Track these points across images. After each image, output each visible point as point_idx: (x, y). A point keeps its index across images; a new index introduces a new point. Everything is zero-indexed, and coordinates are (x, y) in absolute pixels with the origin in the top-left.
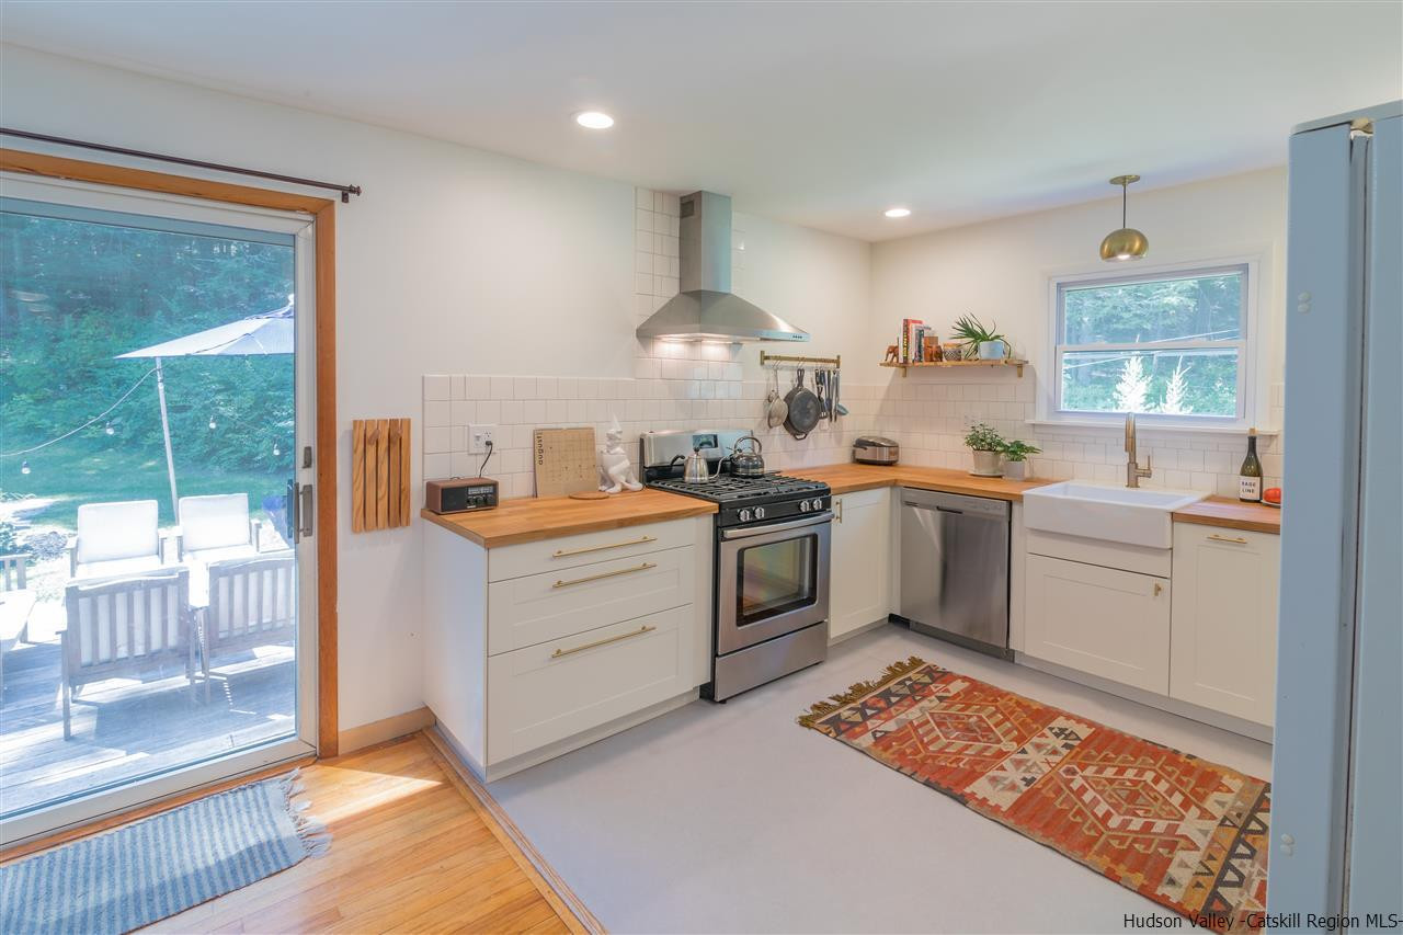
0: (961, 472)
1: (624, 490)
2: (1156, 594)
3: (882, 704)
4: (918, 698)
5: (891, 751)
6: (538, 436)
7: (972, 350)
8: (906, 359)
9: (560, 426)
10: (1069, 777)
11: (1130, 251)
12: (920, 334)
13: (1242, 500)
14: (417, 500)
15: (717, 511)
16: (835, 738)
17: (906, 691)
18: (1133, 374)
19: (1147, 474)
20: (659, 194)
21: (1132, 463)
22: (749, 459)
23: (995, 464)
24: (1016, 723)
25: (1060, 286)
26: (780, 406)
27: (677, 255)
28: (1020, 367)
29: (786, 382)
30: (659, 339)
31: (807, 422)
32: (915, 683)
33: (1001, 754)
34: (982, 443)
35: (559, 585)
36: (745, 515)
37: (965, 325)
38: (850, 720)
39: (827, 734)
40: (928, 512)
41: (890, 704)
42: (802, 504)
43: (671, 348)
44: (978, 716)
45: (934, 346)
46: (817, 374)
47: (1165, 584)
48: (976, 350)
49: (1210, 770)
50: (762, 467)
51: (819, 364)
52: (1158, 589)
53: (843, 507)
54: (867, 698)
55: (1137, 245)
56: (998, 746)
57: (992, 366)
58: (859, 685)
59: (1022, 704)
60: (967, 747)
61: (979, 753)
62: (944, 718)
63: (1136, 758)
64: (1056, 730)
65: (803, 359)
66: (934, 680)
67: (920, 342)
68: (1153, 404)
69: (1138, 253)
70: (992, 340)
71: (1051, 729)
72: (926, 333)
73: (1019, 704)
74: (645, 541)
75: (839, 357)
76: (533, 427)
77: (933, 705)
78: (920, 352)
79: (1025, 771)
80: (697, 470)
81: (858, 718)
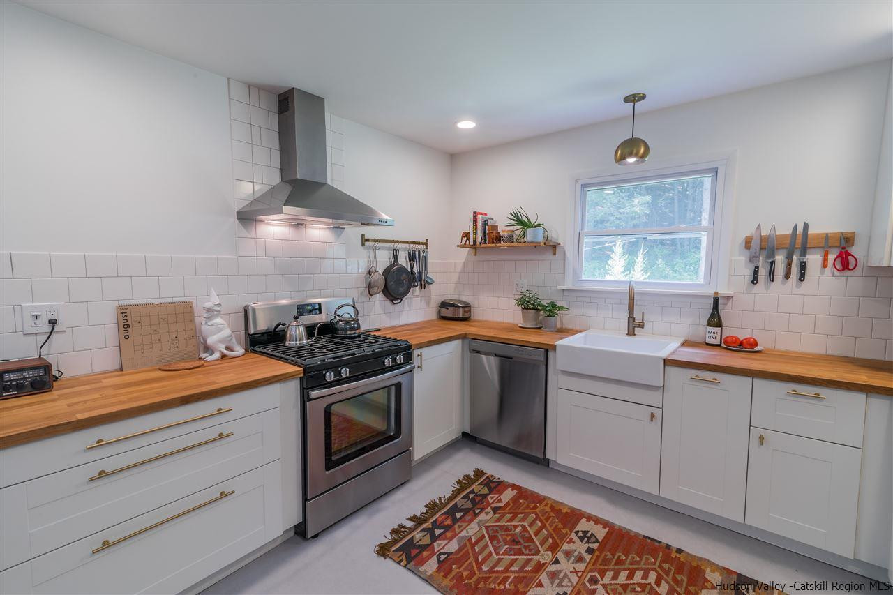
0: (514, 324)
1: (224, 356)
2: (652, 420)
3: (448, 522)
4: (477, 511)
5: (451, 576)
6: (124, 314)
7: (521, 235)
8: (475, 241)
9: (149, 301)
10: (593, 587)
11: (636, 155)
12: (485, 223)
13: (707, 344)
15: (302, 375)
16: (405, 566)
17: (468, 505)
18: (618, 254)
19: (641, 326)
20: (256, 88)
21: (631, 318)
22: (347, 322)
23: (537, 319)
24: (550, 529)
25: (583, 186)
26: (378, 277)
27: (277, 147)
28: (554, 247)
29: (383, 260)
30: (262, 221)
31: (401, 290)
32: (477, 495)
33: (540, 567)
34: (528, 304)
35: (102, 474)
36: (330, 376)
37: (516, 216)
38: (421, 543)
39: (399, 563)
40: (492, 359)
41: (455, 521)
42: (386, 360)
43: (274, 229)
44: (522, 525)
45: (495, 232)
46: (409, 253)
47: (658, 412)
48: (524, 235)
49: (694, 564)
50: (359, 328)
51: (411, 246)
52: (653, 416)
53: (423, 359)
54: (437, 516)
55: (642, 150)
56: (535, 558)
57: (535, 247)
58: (434, 502)
59: (556, 508)
60: (513, 562)
61: (522, 570)
62: (497, 531)
63: (641, 557)
64: (580, 534)
65: (398, 242)
66: (491, 491)
67: (485, 229)
68: (628, 272)
69: (643, 157)
70: (535, 227)
71: (577, 533)
72: (490, 222)
73: (552, 508)
74: (220, 412)
75: (427, 240)
76: (116, 304)
77: (489, 517)
78: (485, 236)
79: (558, 586)
80: (297, 333)
81: (427, 540)
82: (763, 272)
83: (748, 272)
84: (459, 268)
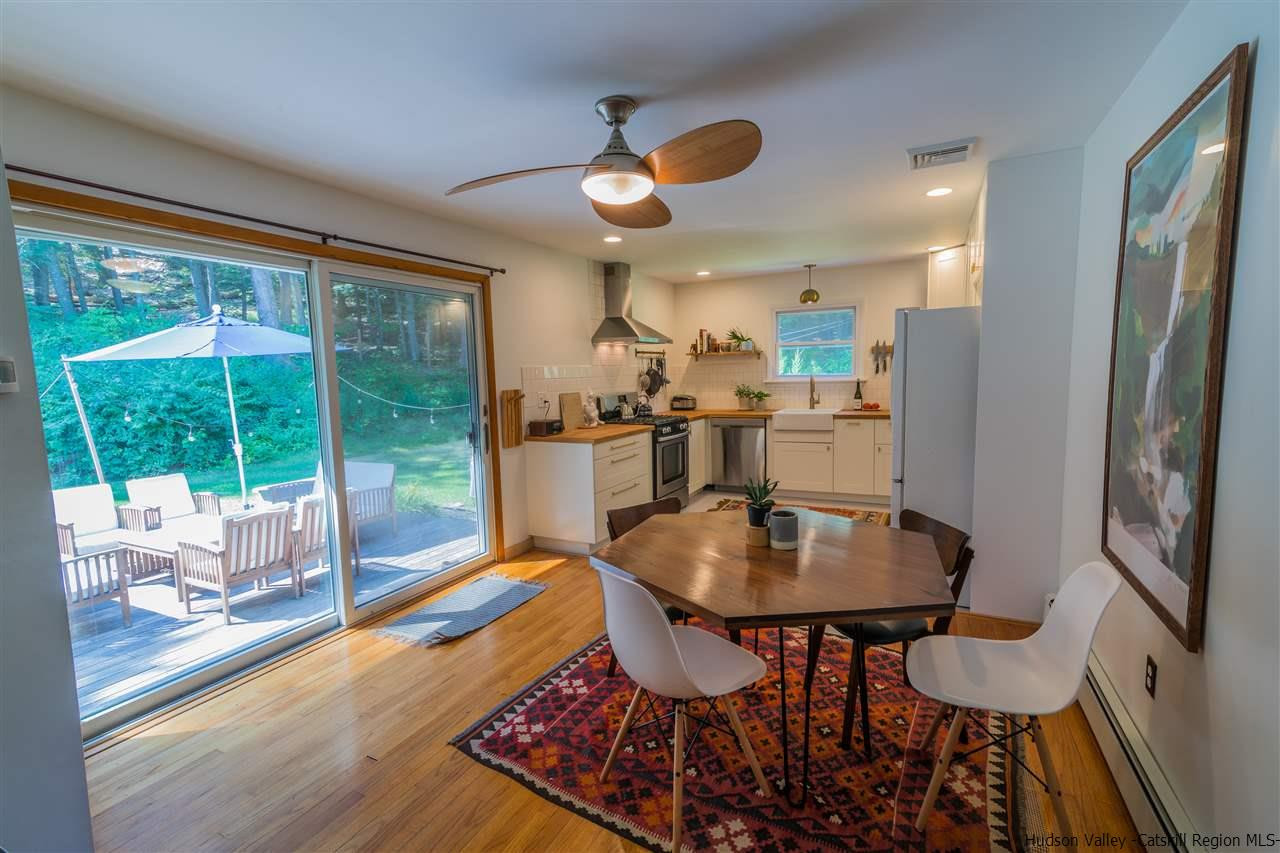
2: (828, 450)
7: (736, 346)
8: (702, 351)
9: (568, 392)
11: (812, 300)
12: (709, 337)
13: (855, 409)
14: (525, 431)
15: (654, 430)
19: (818, 402)
21: (812, 397)
23: (749, 404)
25: (777, 312)
26: (646, 378)
27: (605, 296)
28: (758, 354)
30: (599, 344)
31: (655, 387)
34: (743, 394)
35: (612, 462)
36: (664, 431)
37: (732, 332)
45: (716, 344)
46: (657, 361)
47: (831, 445)
48: (739, 346)
51: (657, 355)
52: (828, 448)
55: (815, 297)
57: (747, 354)
65: (651, 353)
67: (708, 342)
69: (816, 301)
70: (747, 340)
72: (712, 337)
75: (664, 350)
76: (559, 393)
78: (708, 347)
82: (881, 367)
83: (874, 367)
84: (683, 371)
